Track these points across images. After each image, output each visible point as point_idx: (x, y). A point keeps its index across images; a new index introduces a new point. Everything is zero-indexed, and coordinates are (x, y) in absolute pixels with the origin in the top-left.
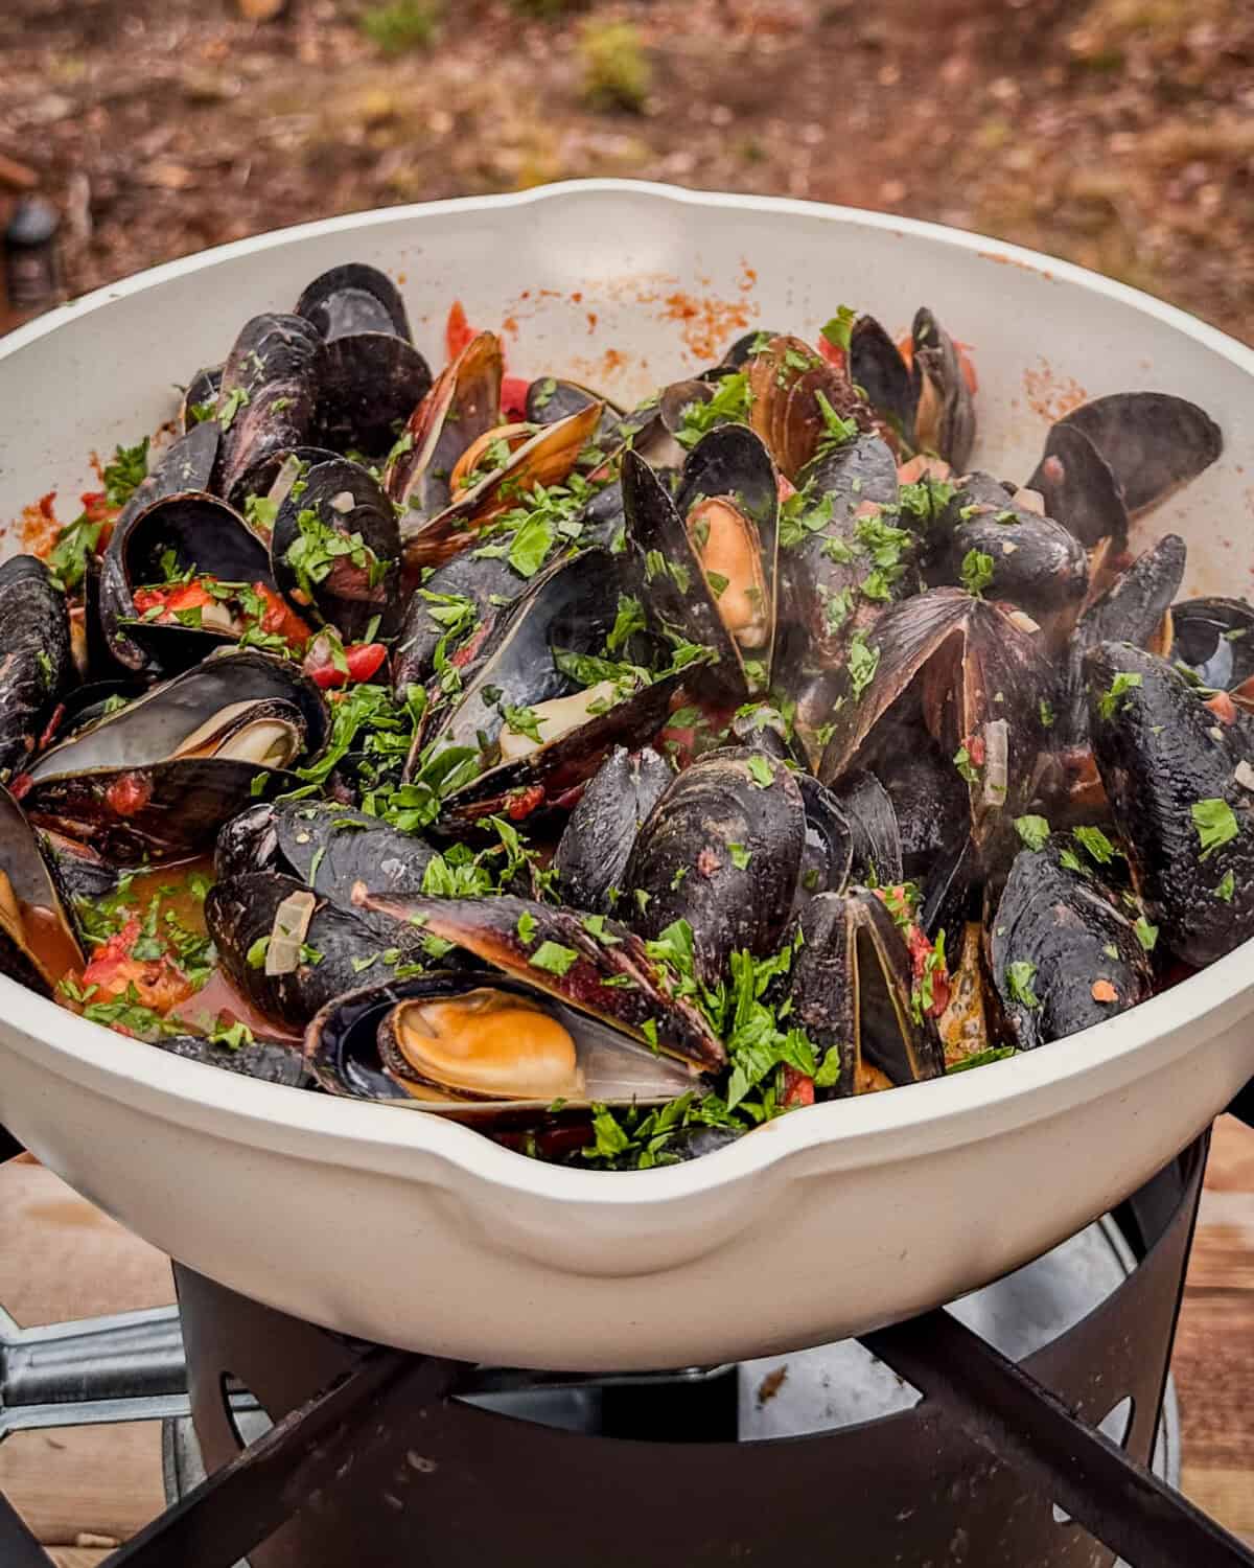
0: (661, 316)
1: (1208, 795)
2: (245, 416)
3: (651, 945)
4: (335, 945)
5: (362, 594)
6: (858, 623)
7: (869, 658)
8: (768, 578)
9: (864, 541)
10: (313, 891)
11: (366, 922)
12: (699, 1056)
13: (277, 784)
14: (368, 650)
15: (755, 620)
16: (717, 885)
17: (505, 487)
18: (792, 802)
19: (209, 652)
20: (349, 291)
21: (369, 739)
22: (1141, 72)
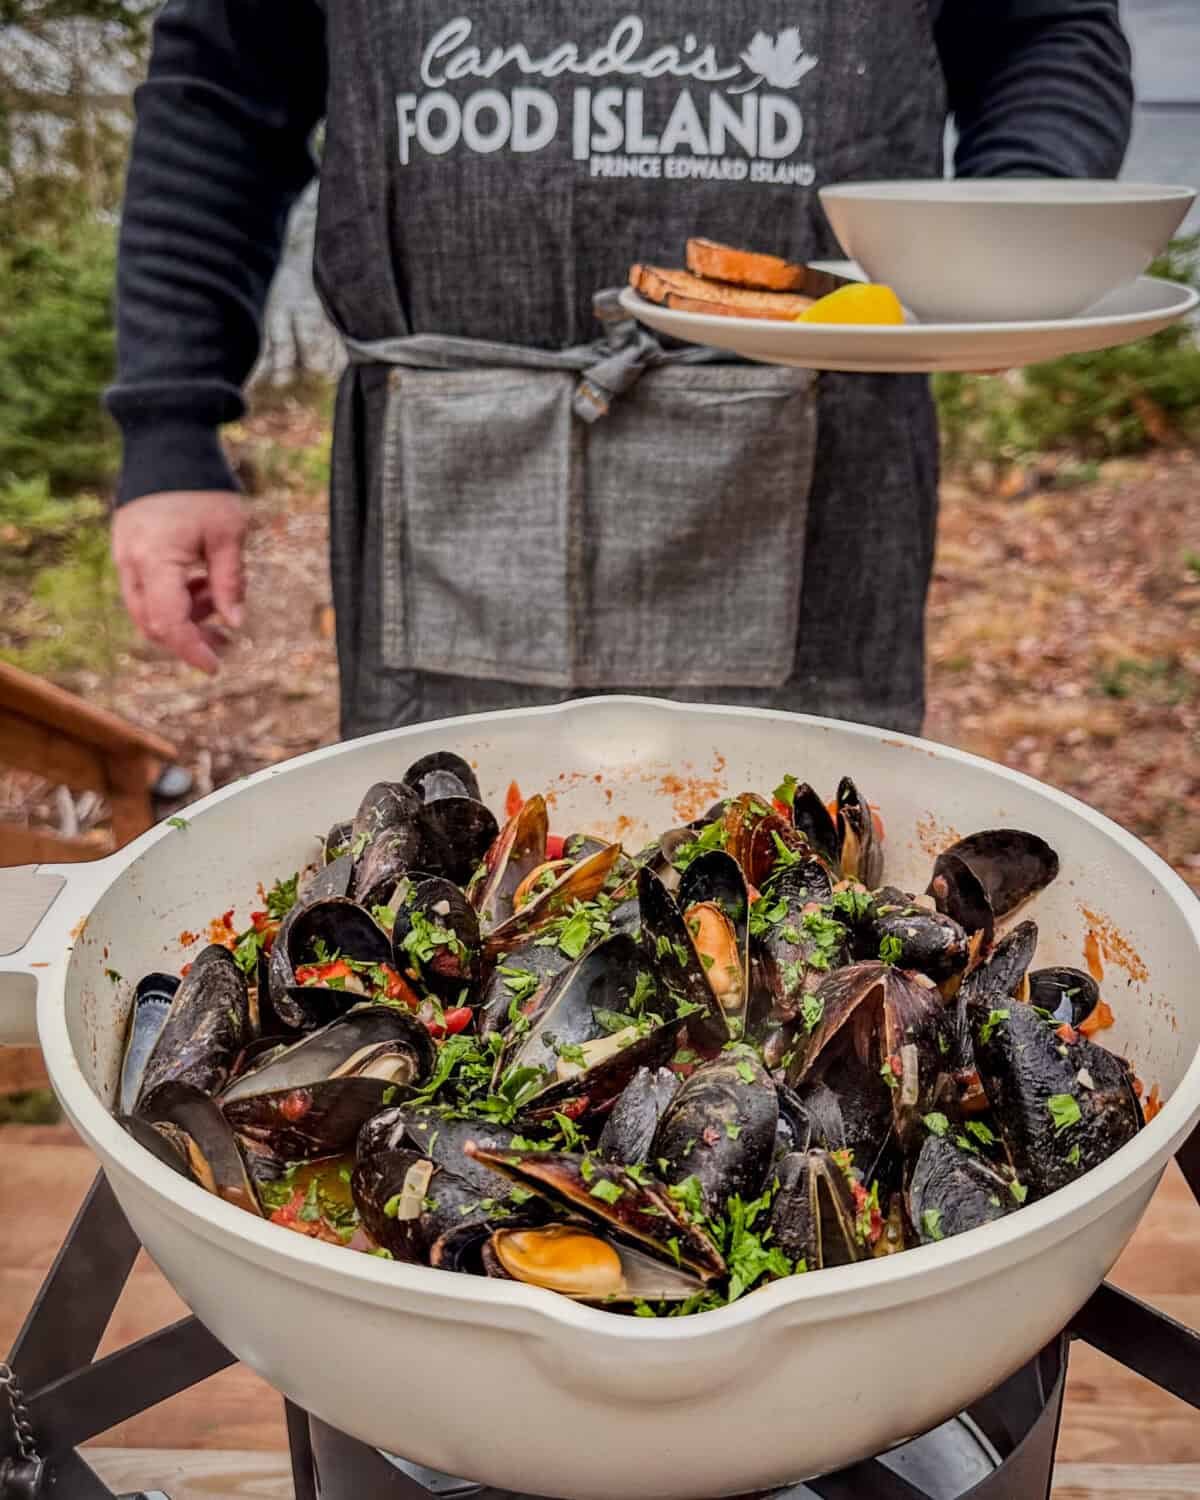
0: (657, 791)
1: (1059, 1092)
2: (370, 851)
3: (672, 1188)
4: (447, 1197)
5: (455, 972)
6: (807, 986)
7: (817, 1005)
8: (742, 960)
9: (809, 928)
10: (431, 1160)
11: (469, 1180)
12: (708, 1266)
13: (402, 1096)
14: (460, 1011)
15: (733, 988)
16: (717, 1150)
17: (553, 901)
18: (768, 1092)
19: (350, 1007)
20: (439, 772)
21: (463, 1068)
22: (984, 670)
